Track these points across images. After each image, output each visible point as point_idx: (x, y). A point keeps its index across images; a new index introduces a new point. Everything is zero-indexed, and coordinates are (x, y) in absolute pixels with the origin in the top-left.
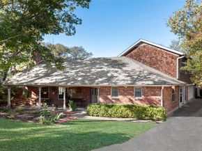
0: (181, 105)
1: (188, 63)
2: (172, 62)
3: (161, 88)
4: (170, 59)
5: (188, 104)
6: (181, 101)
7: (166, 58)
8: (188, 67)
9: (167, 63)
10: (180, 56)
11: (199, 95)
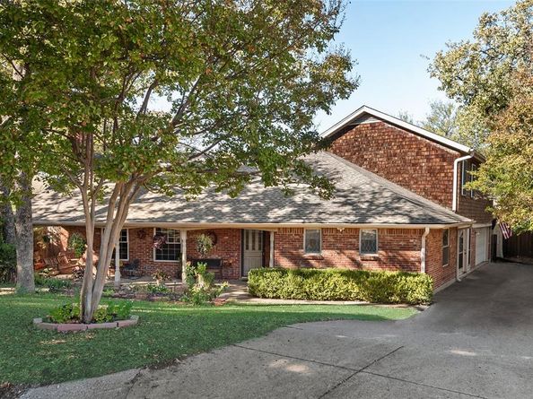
0: (460, 274)
1: (481, 173)
2: (442, 169)
3: (422, 231)
4: (437, 162)
5: (476, 273)
6: (461, 266)
7: (428, 159)
8: (480, 183)
9: (431, 171)
10: (463, 154)
11: (500, 253)
